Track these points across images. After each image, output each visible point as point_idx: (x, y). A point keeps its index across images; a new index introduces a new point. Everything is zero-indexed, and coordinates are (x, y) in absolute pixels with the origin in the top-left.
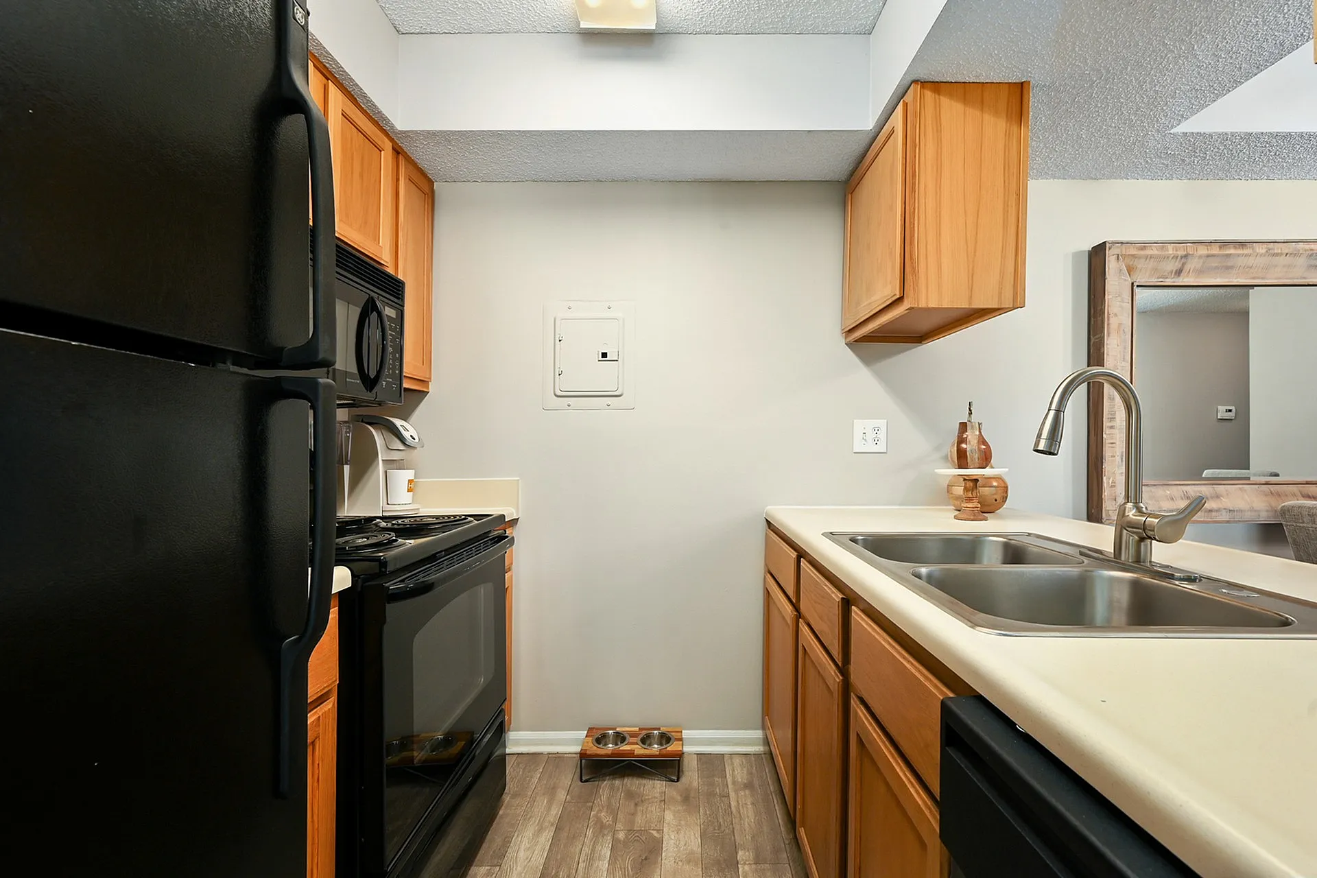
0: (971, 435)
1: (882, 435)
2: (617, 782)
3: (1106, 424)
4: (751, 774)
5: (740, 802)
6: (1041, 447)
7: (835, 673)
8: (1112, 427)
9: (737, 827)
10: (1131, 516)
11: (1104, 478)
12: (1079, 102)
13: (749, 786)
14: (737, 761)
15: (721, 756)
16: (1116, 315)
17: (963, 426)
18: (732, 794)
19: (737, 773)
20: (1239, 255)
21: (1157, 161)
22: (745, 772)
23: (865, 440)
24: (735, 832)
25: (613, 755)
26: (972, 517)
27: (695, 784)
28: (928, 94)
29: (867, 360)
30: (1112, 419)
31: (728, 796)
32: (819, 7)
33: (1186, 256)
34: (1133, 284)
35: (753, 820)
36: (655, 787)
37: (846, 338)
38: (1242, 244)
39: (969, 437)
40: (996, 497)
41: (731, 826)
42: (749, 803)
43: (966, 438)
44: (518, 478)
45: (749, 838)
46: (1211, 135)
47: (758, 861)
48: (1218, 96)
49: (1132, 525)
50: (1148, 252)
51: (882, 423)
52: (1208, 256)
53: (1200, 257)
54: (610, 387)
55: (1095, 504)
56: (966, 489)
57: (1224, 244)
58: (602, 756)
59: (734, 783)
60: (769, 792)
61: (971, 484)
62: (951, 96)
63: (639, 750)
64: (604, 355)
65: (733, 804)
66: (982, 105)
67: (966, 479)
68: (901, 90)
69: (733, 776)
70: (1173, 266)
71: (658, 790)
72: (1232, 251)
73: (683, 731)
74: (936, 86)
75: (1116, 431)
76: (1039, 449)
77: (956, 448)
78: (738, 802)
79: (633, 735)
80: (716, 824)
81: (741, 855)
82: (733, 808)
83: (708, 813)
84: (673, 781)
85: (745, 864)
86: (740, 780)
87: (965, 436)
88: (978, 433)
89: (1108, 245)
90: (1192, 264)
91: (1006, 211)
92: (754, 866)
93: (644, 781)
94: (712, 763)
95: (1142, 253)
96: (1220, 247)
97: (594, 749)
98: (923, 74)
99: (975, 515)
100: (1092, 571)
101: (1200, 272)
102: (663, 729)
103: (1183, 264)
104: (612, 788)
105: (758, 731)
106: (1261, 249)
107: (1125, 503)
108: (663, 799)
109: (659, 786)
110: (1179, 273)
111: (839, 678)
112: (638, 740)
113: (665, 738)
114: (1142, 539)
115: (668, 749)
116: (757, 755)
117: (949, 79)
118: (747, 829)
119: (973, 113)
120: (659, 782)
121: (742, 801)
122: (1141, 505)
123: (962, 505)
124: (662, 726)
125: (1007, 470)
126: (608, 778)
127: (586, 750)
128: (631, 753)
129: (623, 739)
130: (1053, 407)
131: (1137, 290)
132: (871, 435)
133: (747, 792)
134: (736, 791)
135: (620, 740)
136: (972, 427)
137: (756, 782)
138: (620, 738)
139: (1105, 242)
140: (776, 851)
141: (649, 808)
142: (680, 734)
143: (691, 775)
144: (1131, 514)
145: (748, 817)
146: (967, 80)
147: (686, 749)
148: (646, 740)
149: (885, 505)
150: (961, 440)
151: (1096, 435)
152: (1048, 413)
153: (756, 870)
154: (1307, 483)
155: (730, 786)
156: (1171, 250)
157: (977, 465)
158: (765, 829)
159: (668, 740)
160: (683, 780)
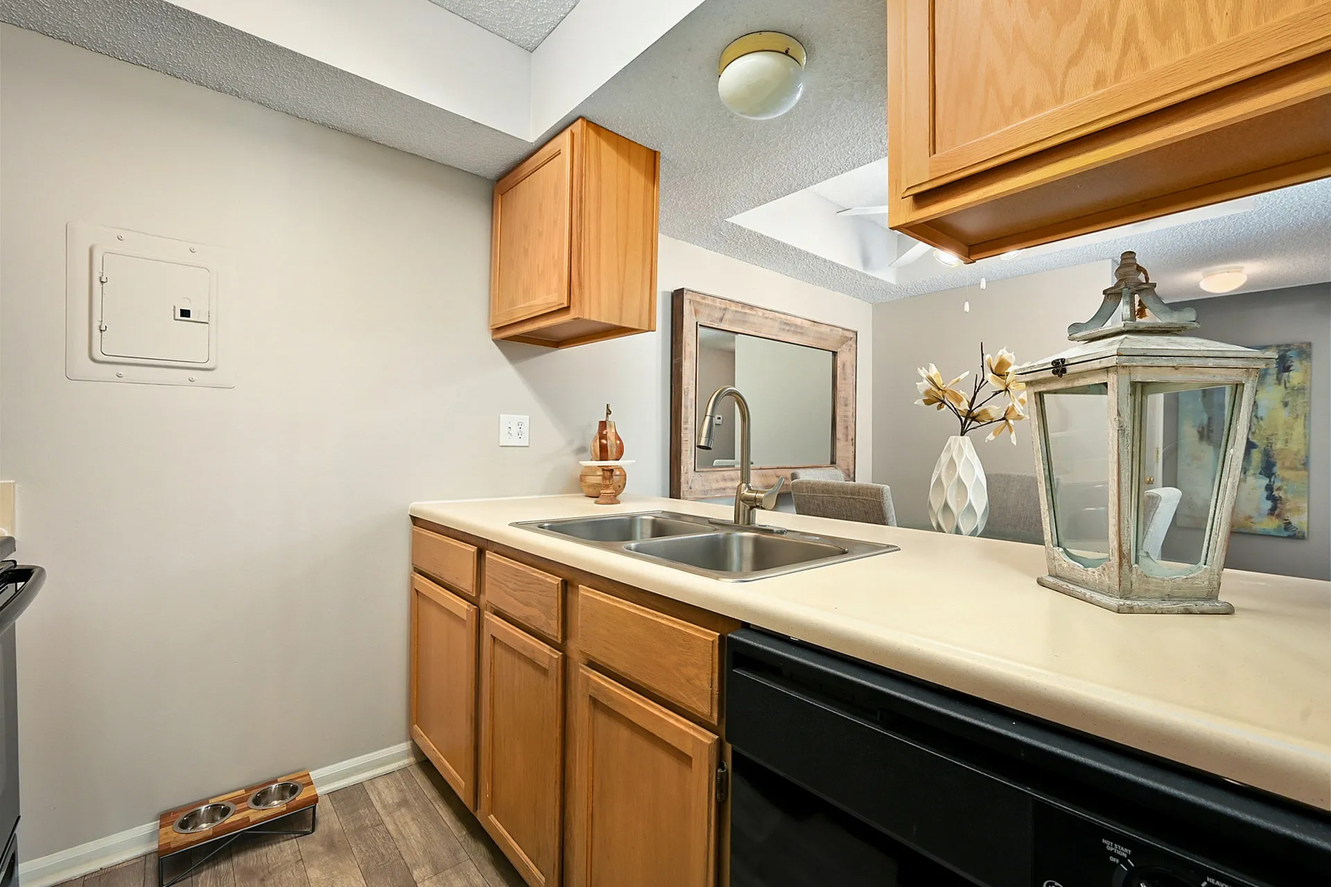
0: (610, 432)
1: (525, 429)
2: (223, 867)
3: (683, 426)
4: (402, 791)
5: (398, 823)
6: (702, 444)
7: (550, 650)
8: (686, 429)
9: (403, 849)
10: (746, 493)
11: (682, 467)
12: (684, 179)
13: (404, 803)
14: (380, 784)
15: (360, 786)
16: (689, 345)
17: (603, 425)
18: (387, 820)
19: (384, 796)
20: (751, 314)
21: (713, 236)
22: (394, 791)
23: (511, 434)
24: (403, 853)
25: (215, 834)
26: (610, 502)
27: (337, 826)
28: (592, 133)
29: (512, 358)
30: (686, 422)
31: (382, 823)
32: (492, 4)
33: (725, 309)
34: (697, 323)
35: (419, 835)
36: (284, 850)
37: (493, 335)
38: (752, 307)
39: (608, 434)
40: (619, 484)
41: (396, 851)
42: (409, 821)
43: (606, 434)
44: (13, 481)
45: (420, 853)
46: (745, 230)
47: (437, 870)
48: (756, 206)
49: (745, 500)
50: (707, 302)
51: (525, 419)
52: (736, 311)
53: (732, 311)
54: (199, 357)
55: (675, 487)
56: (604, 478)
57: (744, 305)
58: (197, 842)
59: (385, 807)
60: (427, 801)
61: (609, 474)
62: (608, 141)
63: (256, 815)
64: (185, 313)
65: (391, 827)
66: (629, 158)
67: (604, 469)
68: (571, 119)
69: (382, 802)
70: (718, 315)
71: (289, 851)
72: (747, 311)
73: (310, 773)
74: (598, 128)
75: (688, 431)
76: (701, 444)
77: (598, 443)
78: (395, 824)
79: (238, 801)
80: (377, 856)
81: (416, 874)
82: (394, 833)
83: (363, 849)
84: (308, 833)
85: (424, 880)
86: (391, 802)
87: (604, 433)
88: (614, 431)
89: (685, 291)
90: (729, 316)
91: (644, 252)
92: (434, 878)
93: (264, 850)
94: (352, 797)
95: (703, 301)
96: (742, 307)
97: (178, 838)
98: (589, 115)
99: (612, 500)
100: (730, 534)
101: (732, 322)
102: (282, 780)
103: (724, 314)
104: (217, 876)
105: (403, 744)
106: (760, 313)
107: (741, 484)
108: (299, 858)
109: (288, 847)
110: (721, 320)
111: (557, 654)
112: (250, 803)
113: (289, 789)
114: (752, 508)
115: (297, 799)
116: (403, 770)
117: (607, 127)
118: (416, 846)
119: (623, 162)
120: (286, 842)
121: (400, 822)
122: (750, 484)
123: (601, 492)
124: (279, 777)
125: (634, 461)
126: (205, 867)
127: (169, 843)
128: (246, 821)
129: (225, 812)
130: (709, 413)
131: (699, 328)
132: (515, 430)
133: (403, 810)
134: (389, 814)
135: (219, 814)
136: (610, 426)
137: (410, 797)
138: (220, 810)
139: (683, 289)
140: (454, 853)
141: (284, 877)
142: (307, 777)
143: (328, 817)
144: (745, 492)
145: (412, 834)
146: (620, 133)
147: (320, 790)
148: (261, 799)
149: (526, 495)
150: (602, 436)
151: (676, 434)
152: (705, 419)
153: (438, 881)
154: (778, 468)
155: (381, 812)
156: (718, 303)
157: (614, 458)
158: (436, 837)
159: (294, 790)
160: (319, 828)
